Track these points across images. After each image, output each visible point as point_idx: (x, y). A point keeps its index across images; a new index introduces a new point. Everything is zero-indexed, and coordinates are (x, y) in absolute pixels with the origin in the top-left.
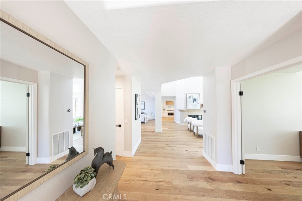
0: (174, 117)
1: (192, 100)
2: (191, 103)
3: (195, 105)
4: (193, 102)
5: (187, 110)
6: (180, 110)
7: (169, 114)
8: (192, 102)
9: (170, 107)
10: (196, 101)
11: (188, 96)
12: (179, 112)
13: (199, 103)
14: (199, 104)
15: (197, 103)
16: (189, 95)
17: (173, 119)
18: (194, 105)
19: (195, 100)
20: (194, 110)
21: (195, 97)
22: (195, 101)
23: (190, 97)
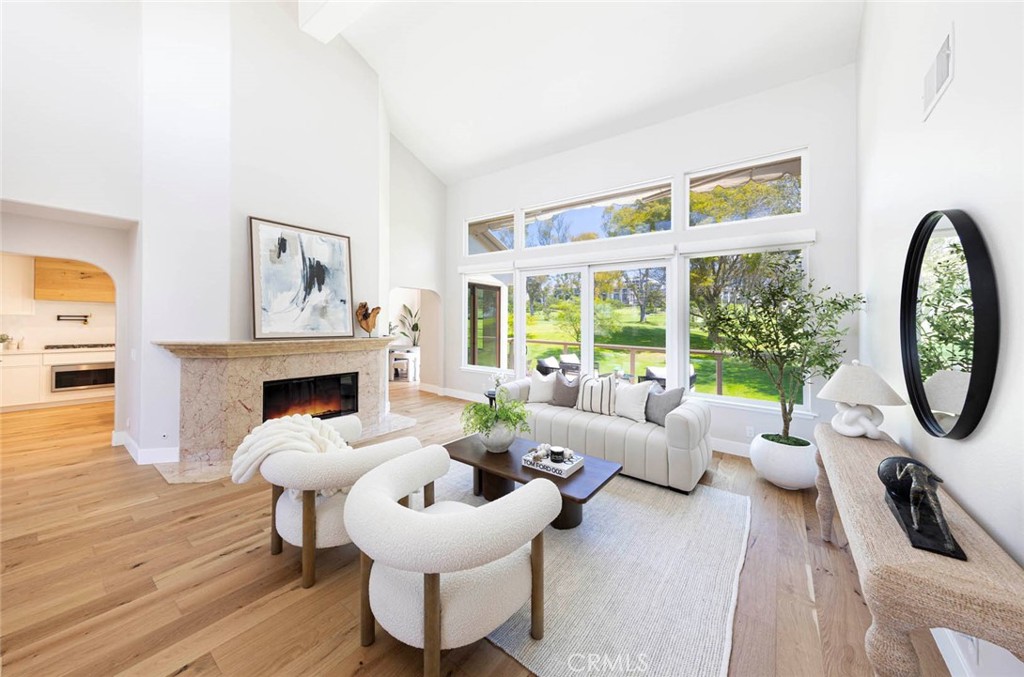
0: (111, 403)
1: (293, 269)
2: (292, 294)
3: (322, 311)
4: (308, 289)
5: (258, 347)
6: (177, 349)
7: (65, 379)
8: (300, 283)
9: (85, 319)
10: (327, 280)
11: (267, 236)
12: (173, 365)
13: (347, 298)
14: (348, 304)
15: (335, 293)
16: (277, 232)
17: (108, 420)
18: (315, 308)
19: (316, 275)
20: (314, 346)
21: (321, 253)
22: (321, 282)
23: (282, 245)
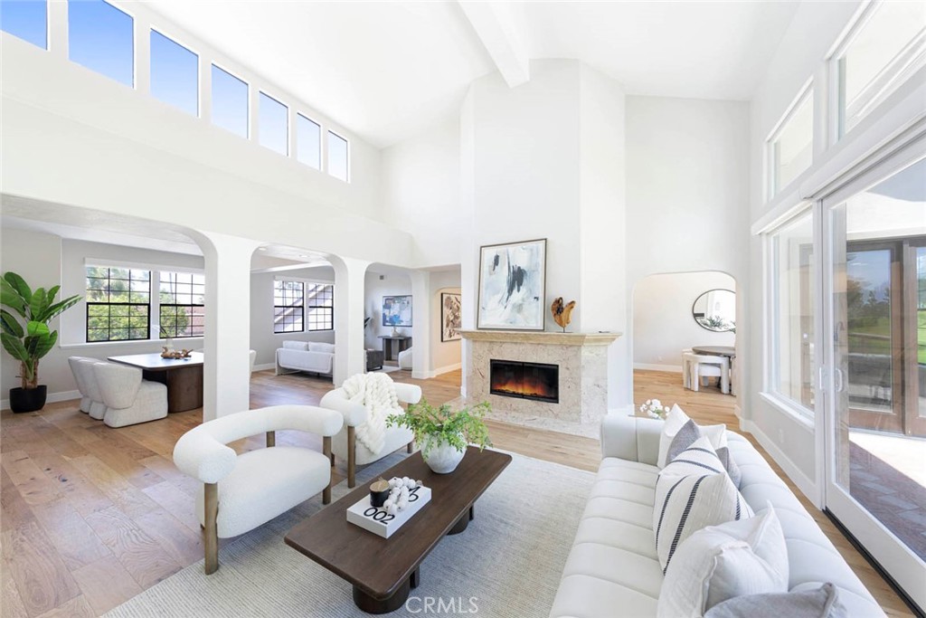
1: (503, 275)
2: (500, 296)
3: (519, 308)
4: (510, 291)
5: (480, 334)
8: (505, 287)
10: (525, 282)
11: (489, 255)
13: (541, 296)
14: (541, 300)
15: (530, 291)
16: (494, 252)
18: (514, 306)
19: (517, 278)
21: (522, 259)
22: (520, 284)
23: (497, 260)
